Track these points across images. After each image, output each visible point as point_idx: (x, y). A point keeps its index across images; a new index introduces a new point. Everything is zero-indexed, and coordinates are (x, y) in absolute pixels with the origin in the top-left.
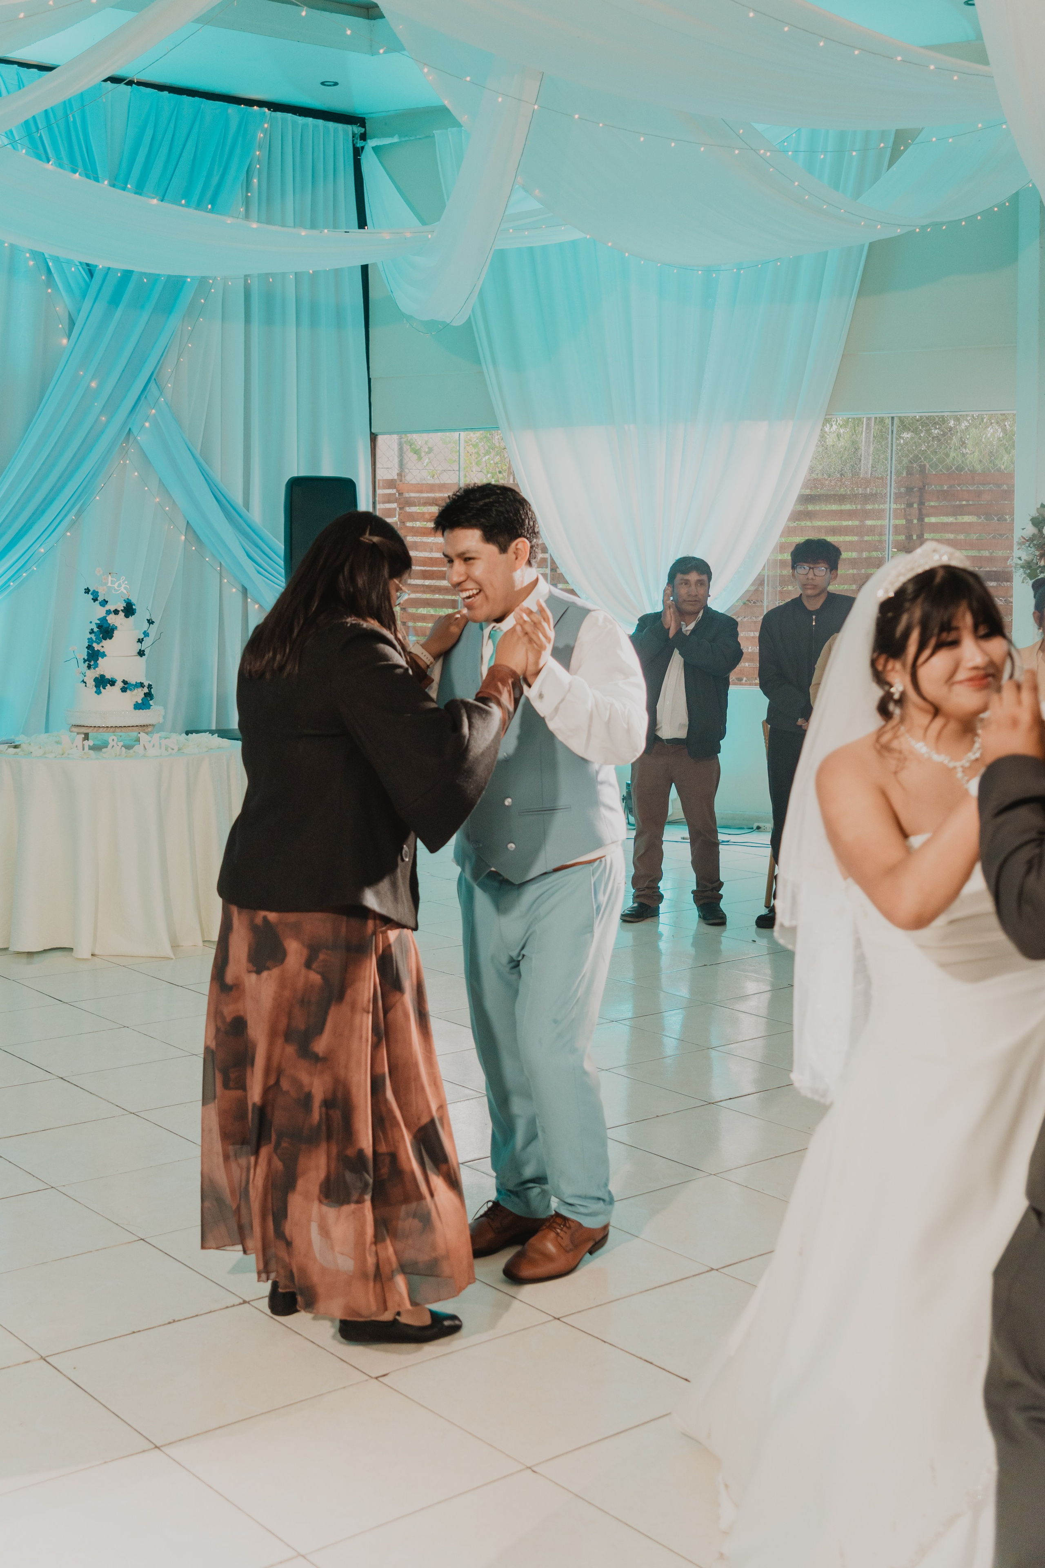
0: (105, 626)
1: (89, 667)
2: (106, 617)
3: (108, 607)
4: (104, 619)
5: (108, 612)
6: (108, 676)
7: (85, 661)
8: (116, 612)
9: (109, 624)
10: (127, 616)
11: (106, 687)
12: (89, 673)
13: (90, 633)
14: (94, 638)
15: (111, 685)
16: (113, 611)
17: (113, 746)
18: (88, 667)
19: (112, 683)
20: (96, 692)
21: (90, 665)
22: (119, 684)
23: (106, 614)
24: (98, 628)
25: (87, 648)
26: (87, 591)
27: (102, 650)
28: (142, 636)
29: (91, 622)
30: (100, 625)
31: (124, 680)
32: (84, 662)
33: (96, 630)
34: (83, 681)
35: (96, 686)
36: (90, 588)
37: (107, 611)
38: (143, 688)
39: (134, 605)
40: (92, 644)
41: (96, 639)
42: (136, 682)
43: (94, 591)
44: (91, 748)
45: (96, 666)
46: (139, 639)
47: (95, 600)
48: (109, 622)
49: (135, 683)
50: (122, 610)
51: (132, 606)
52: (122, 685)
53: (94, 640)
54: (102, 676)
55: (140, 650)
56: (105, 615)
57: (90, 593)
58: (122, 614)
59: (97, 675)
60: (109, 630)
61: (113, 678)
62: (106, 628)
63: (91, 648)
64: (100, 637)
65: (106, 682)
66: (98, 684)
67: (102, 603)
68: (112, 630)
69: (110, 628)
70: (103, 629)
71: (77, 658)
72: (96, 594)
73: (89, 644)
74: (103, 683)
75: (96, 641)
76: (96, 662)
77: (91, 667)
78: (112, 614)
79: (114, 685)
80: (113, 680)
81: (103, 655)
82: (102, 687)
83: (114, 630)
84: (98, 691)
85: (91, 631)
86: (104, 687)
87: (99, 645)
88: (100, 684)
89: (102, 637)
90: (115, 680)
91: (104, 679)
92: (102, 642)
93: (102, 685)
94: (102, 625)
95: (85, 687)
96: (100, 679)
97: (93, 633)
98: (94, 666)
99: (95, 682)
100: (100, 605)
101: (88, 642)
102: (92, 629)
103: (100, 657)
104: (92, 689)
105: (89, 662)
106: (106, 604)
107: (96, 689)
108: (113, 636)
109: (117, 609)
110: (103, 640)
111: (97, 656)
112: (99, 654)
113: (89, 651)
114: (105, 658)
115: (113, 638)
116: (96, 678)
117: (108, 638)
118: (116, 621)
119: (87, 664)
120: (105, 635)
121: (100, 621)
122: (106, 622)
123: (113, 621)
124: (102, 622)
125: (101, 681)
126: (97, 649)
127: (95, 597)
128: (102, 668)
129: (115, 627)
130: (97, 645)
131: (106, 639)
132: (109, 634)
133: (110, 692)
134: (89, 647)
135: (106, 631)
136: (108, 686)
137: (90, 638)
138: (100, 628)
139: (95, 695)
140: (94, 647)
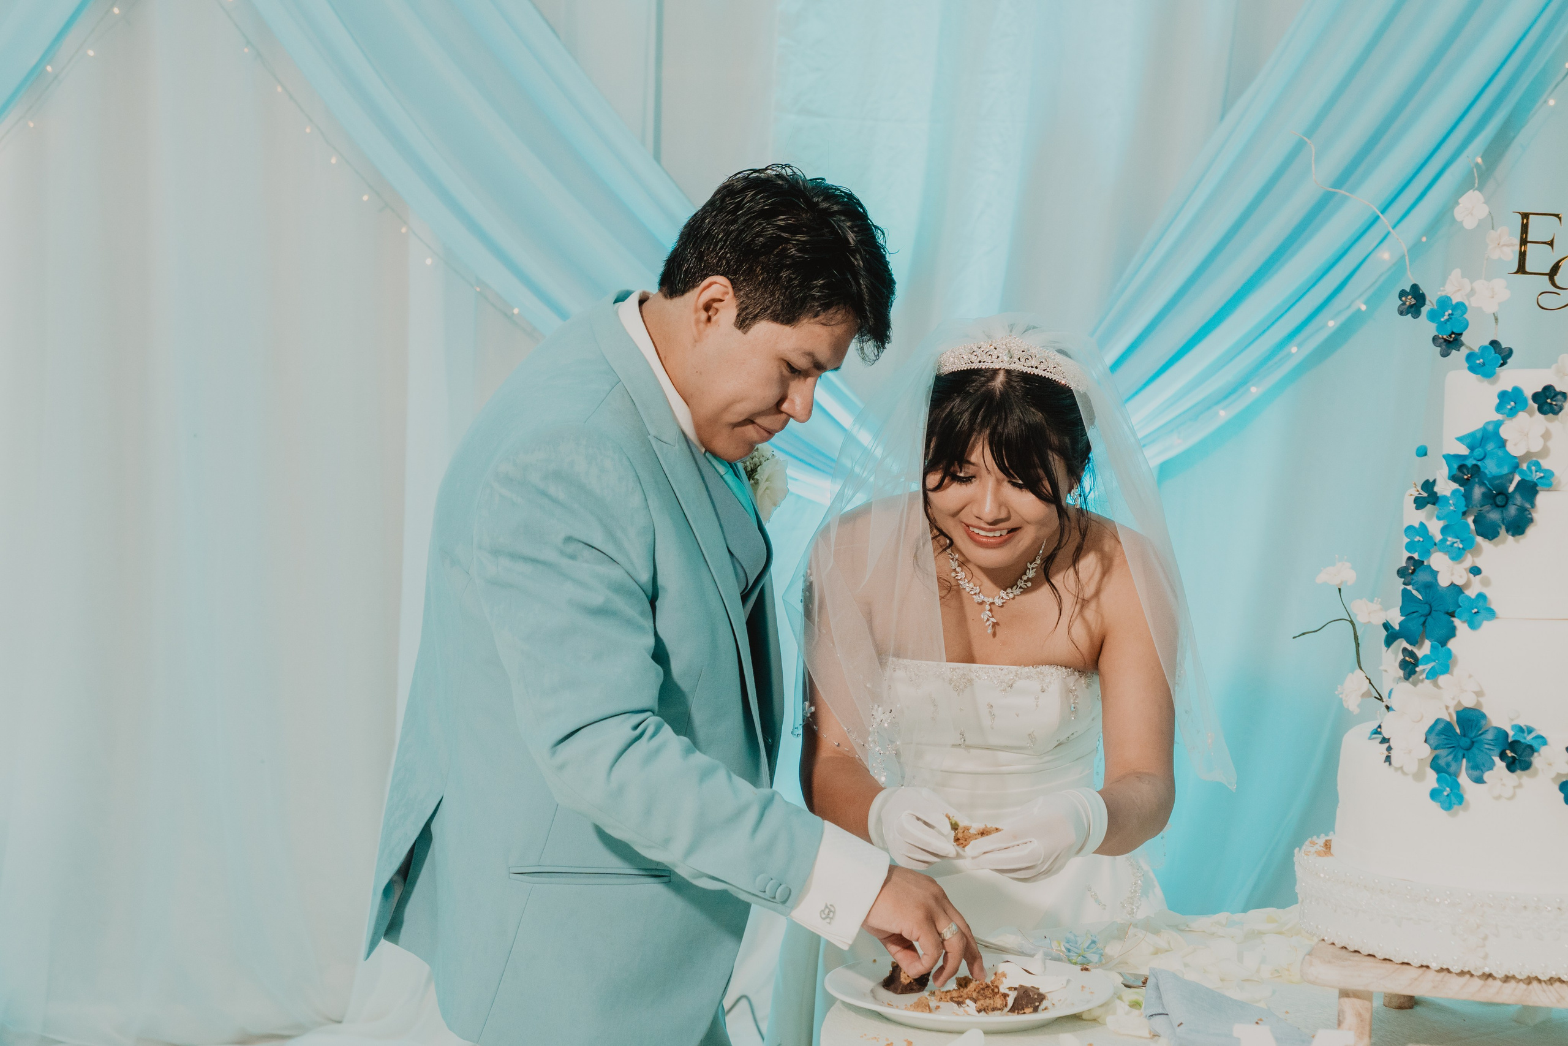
0: (1491, 468)
1: (1409, 666)
2: (1498, 424)
3: (1509, 377)
4: (1488, 438)
5: (1510, 401)
7: (1392, 636)
8: (1548, 401)
9: (1515, 463)
11: (1487, 776)
12: (1402, 693)
13: (1420, 503)
14: (1435, 528)
15: (1512, 766)
16: (1536, 397)
18: (1404, 665)
19: (1520, 754)
20: (1434, 794)
21: (1412, 654)
22: (1555, 764)
23: (1499, 408)
24: (1454, 478)
25: (1401, 572)
26: (1414, 303)
27: (1473, 588)
29: (1422, 452)
30: (1470, 463)
32: (1390, 641)
33: (1446, 487)
35: (1435, 765)
36: (1424, 289)
37: (1503, 396)
40: (1428, 553)
41: (1444, 530)
43: (1444, 302)
45: (1445, 664)
47: (1450, 342)
48: (1515, 449)
53: (1438, 537)
54: (1471, 718)
56: (1499, 417)
57: (1425, 310)
59: (1447, 708)
60: (1511, 489)
61: (1524, 728)
62: (1497, 482)
63: (1421, 577)
64: (1468, 525)
65: (1487, 746)
66: (1451, 753)
67: (1481, 360)
68: (1529, 490)
69: (1517, 478)
70: (1482, 484)
71: (1352, 622)
72: (1452, 314)
73: (1410, 558)
74: (1474, 750)
75: (1448, 543)
76: (1442, 646)
77: (1417, 669)
78: (1531, 414)
79: (1526, 766)
80: (1525, 738)
81: (1478, 612)
82: (1470, 772)
83: (1538, 488)
84: (1448, 789)
85: (1425, 495)
86: (1476, 773)
87: (1461, 562)
88: (1460, 755)
89: (1474, 521)
90: (1532, 739)
91: (1480, 732)
92: (1477, 551)
93: (1468, 761)
94: (1479, 463)
95: (1385, 762)
96: (1458, 731)
97: (1434, 504)
98: (1433, 664)
99: (1434, 745)
100: (1473, 369)
101: (1410, 546)
102: (1428, 486)
103: (1464, 622)
104: (1419, 776)
105: (1411, 644)
106: (1502, 365)
107: (1438, 780)
108: (1531, 520)
109: (1558, 389)
110: (1479, 539)
111: (1447, 616)
112: (1460, 607)
113: (1409, 587)
114: (1486, 625)
115: (1531, 531)
116: (1440, 726)
117: (1507, 531)
118: (1550, 444)
119: (1405, 650)
120: (1494, 516)
121: (1472, 448)
122: (1500, 453)
123: (1536, 446)
124: (1478, 452)
125: (1466, 742)
126: (1452, 584)
127: (1450, 333)
128: (1470, 676)
129: (1542, 475)
130: (1450, 562)
131: (1498, 533)
132: (1512, 510)
133: (1511, 798)
134: (1413, 573)
135: (1499, 494)
136: (1500, 765)
137: (1417, 525)
138: (1468, 479)
139: (1434, 807)
140: (1435, 574)
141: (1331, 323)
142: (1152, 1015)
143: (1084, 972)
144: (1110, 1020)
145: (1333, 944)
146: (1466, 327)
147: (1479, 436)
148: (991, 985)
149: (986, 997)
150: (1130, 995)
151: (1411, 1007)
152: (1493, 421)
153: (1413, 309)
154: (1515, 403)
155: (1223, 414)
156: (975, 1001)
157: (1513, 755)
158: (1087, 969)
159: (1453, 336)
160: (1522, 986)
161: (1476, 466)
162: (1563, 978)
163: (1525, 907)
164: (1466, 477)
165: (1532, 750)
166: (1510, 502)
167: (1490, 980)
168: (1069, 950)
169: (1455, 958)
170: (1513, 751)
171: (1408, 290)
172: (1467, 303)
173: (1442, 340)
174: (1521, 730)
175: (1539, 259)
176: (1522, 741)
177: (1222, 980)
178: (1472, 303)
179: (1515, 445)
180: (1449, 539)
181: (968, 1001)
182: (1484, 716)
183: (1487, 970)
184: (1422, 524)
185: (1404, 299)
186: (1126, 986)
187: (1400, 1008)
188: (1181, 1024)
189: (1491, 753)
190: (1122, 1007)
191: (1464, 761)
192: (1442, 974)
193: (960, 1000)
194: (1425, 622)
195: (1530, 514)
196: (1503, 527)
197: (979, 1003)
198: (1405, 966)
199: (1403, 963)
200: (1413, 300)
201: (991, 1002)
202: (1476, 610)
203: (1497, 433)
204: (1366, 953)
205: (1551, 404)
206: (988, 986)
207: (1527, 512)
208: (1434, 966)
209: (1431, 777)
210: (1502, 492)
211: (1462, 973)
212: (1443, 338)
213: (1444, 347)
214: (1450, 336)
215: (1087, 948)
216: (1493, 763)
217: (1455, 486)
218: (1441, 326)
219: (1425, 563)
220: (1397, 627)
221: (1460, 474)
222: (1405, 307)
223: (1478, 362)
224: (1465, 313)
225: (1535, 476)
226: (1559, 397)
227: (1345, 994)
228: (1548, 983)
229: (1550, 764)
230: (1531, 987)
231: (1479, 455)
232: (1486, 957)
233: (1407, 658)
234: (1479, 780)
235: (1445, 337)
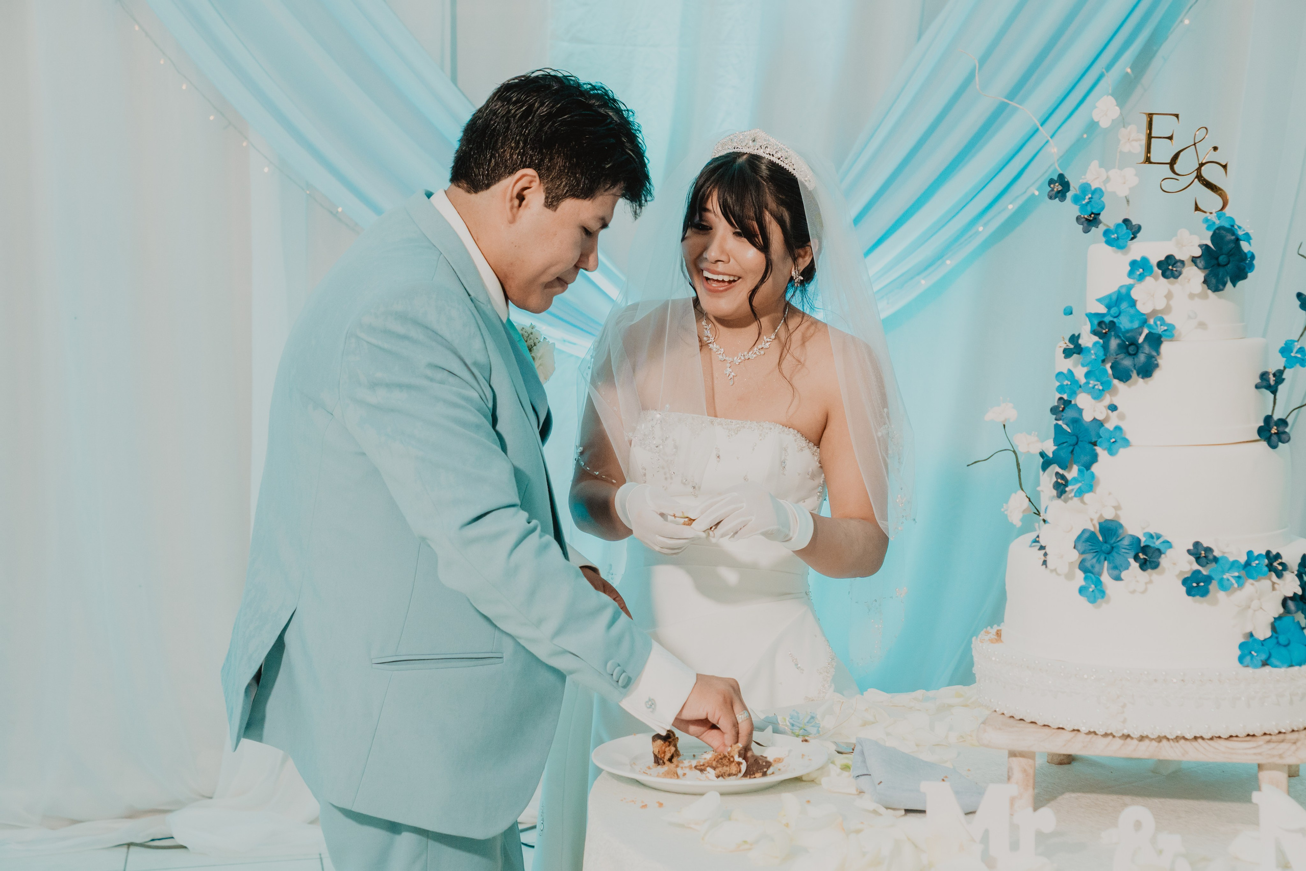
0: (1125, 323)
1: (1061, 487)
2: (1130, 287)
3: (1139, 249)
4: (1121, 299)
5: (1139, 268)
6: (1134, 528)
7: (1047, 462)
8: (1170, 267)
9: (1144, 318)
10: (1215, 283)
11: (1124, 574)
13: (1068, 353)
14: (1080, 373)
15: (1144, 565)
16: (1160, 264)
18: (1057, 486)
19: (1151, 555)
21: (1063, 477)
22: (1177, 562)
23: (1131, 274)
24: (1095, 333)
25: (1054, 410)
26: (1061, 189)
27: (1111, 421)
28: (1276, 363)
29: (1069, 312)
30: (1107, 319)
31: (1197, 544)
32: (1046, 465)
33: (1088, 340)
34: (1037, 541)
35: (1082, 566)
36: (1069, 177)
37: (1134, 264)
38: (1279, 575)
39: (1248, 237)
40: (1074, 393)
41: (1088, 375)
42: (1250, 553)
43: (1085, 188)
45: (1090, 485)
46: (1264, 376)
47: (1091, 221)
48: (1144, 307)
49: (1243, 559)
50: (1194, 260)
51: (1237, 240)
52: (1189, 565)
53: (1083, 380)
54: (1111, 528)
55: (1268, 419)
56: (1131, 281)
57: (1069, 195)
58: (1194, 276)
59: (1092, 520)
60: (1141, 340)
61: (1154, 535)
62: (1128, 335)
63: (1070, 413)
64: (1106, 371)
65: (1124, 550)
66: (1096, 556)
67: (1116, 235)
68: (1155, 340)
69: (1146, 331)
70: (1117, 336)
71: (1014, 452)
72: (1091, 198)
73: (1061, 399)
74: (1114, 553)
75: (1091, 385)
76: (1087, 470)
77: (1067, 489)
78: (1156, 279)
79: (1155, 566)
80: (1154, 543)
81: (1115, 441)
82: (1111, 572)
83: (1162, 339)
84: (1093, 586)
85: (1072, 346)
86: (1116, 572)
87: (1101, 401)
88: (1102, 558)
89: (1111, 367)
90: (1161, 543)
91: (1119, 539)
92: (1114, 391)
93: (1109, 563)
94: (1115, 320)
95: (1042, 565)
96: (1101, 539)
97: (1079, 354)
98: (1079, 485)
99: (1081, 551)
100: (1109, 242)
101: (1061, 389)
102: (1074, 339)
103: (1104, 449)
104: (1070, 576)
105: (1062, 469)
106: (1132, 239)
107: (1085, 579)
108: (1157, 366)
109: (1177, 258)
110: (1116, 382)
111: (1091, 445)
112: (1101, 437)
113: (1060, 422)
114: (1122, 451)
115: (1157, 374)
116: (1086, 535)
117: (1138, 374)
118: (1172, 303)
119: (1057, 473)
120: (1127, 362)
121: (1109, 307)
122: (1132, 311)
123: (1160, 305)
124: (1114, 311)
125: (1107, 547)
126: (1094, 419)
127: (1090, 213)
128: (1110, 494)
129: (1166, 328)
130: (1093, 401)
131: (1131, 377)
132: (1142, 358)
133: (1144, 592)
134: (1063, 410)
135: (1131, 344)
136: (1135, 565)
137: (1065, 371)
138: (1106, 333)
139: (1082, 600)
140: (1080, 411)
141: (1010, 207)
142: (858, 776)
143: (804, 742)
144: (824, 781)
145: (1003, 714)
146: (1103, 208)
147: (1114, 297)
148: (727, 755)
149: (723, 765)
150: (841, 760)
151: (1069, 763)
152: (1126, 285)
153: (1060, 195)
154: (1143, 270)
155: (924, 283)
156: (714, 769)
157: (1145, 557)
158: (806, 741)
159: (1093, 216)
160: (1154, 743)
161: (1112, 322)
162: (1186, 737)
163: (1156, 680)
164: (1104, 331)
165: (1159, 552)
166: (1140, 351)
167: (1129, 739)
168: (793, 725)
169: (1101, 723)
170: (1144, 553)
171: (1056, 179)
172: (1103, 189)
173: (1084, 219)
174: (1151, 536)
175: (1162, 151)
176: (1152, 545)
177: (917, 745)
178: (1109, 188)
179: (1144, 304)
180: (1091, 382)
181: (709, 769)
182: (1121, 526)
183: (1126, 732)
184: (1070, 371)
185: (1052, 186)
186: (839, 752)
187: (1061, 763)
188: (881, 782)
189: (1127, 555)
190: (834, 770)
191: (1106, 562)
192: (1090, 736)
193: (703, 767)
194: (1072, 451)
195: (1156, 360)
196: (1135, 372)
197: (718, 770)
198: (1060, 731)
199: (1059, 728)
200: (1060, 186)
201: (728, 769)
202: (1113, 440)
203: (1128, 295)
204: (1029, 721)
205: (1172, 270)
206: (725, 757)
207: (1154, 359)
208: (1084, 729)
209: (1080, 575)
210: (1134, 343)
211: (1106, 735)
212: (1084, 218)
213: (1085, 225)
214: (1090, 215)
215: (808, 723)
216: (1129, 564)
217: (1096, 339)
218: (1083, 208)
219: (1073, 402)
220: (1051, 455)
221: (1099, 329)
222: (1054, 192)
223: (1113, 236)
224: (1102, 196)
225: (1160, 329)
226: (1179, 264)
227: (1013, 754)
228: (1175, 740)
229: (1174, 564)
230: (1161, 744)
231: (1115, 313)
232: (1125, 721)
233: (1059, 480)
234: (1118, 578)
235: (1086, 216)
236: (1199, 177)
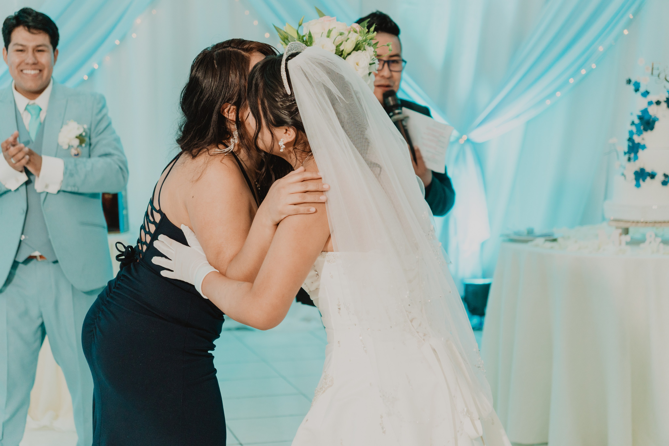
0: (646, 117)
1: (629, 159)
2: (647, 108)
3: (650, 98)
4: (645, 111)
5: (650, 103)
6: (648, 169)
7: (625, 153)
8: (658, 103)
9: (651, 116)
11: (646, 181)
12: (628, 165)
13: (632, 125)
14: (635, 130)
16: (656, 102)
17: (650, 242)
19: (653, 176)
20: (635, 185)
21: (631, 157)
22: (660, 178)
23: (648, 104)
24: (639, 120)
25: (627, 140)
26: (629, 82)
27: (642, 143)
29: (633, 115)
30: (642, 116)
31: (665, 173)
32: (625, 155)
33: (637, 121)
34: (623, 175)
35: (636, 179)
36: (631, 79)
40: (633, 136)
43: (636, 82)
44: (628, 243)
45: (636, 158)
47: (637, 91)
48: (651, 113)
50: (664, 101)
52: (662, 178)
53: (635, 132)
54: (642, 170)
57: (632, 83)
58: (664, 105)
59: (637, 168)
60: (650, 121)
61: (653, 171)
62: (647, 120)
63: (632, 141)
64: (641, 129)
65: (646, 175)
66: (638, 177)
67: (643, 94)
68: (654, 121)
69: (651, 119)
70: (644, 120)
72: (637, 84)
73: (629, 137)
75: (637, 133)
76: (636, 155)
77: (631, 160)
78: (654, 106)
79: (654, 178)
81: (643, 148)
84: (638, 184)
85: (632, 123)
86: (644, 180)
87: (640, 137)
88: (640, 177)
89: (643, 128)
90: (655, 173)
91: (645, 172)
92: (643, 134)
93: (642, 178)
94: (644, 116)
95: (624, 180)
96: (640, 173)
97: (634, 125)
98: (634, 158)
99: (635, 176)
100: (642, 96)
101: (629, 135)
102: (633, 121)
103: (641, 150)
104: (632, 182)
105: (630, 155)
106: (648, 95)
107: (636, 182)
108: (654, 127)
109: (660, 101)
110: (644, 132)
111: (637, 149)
112: (640, 147)
113: (629, 143)
114: (645, 150)
115: (654, 129)
116: (636, 172)
117: (649, 129)
118: (658, 112)
119: (628, 156)
120: (647, 126)
121: (642, 113)
122: (648, 114)
123: (655, 112)
124: (644, 114)
125: (642, 175)
126: (638, 142)
127: (637, 88)
128: (642, 161)
130: (638, 137)
131: (647, 130)
132: (650, 125)
133: (651, 185)
134: (630, 140)
136: (649, 179)
137: (631, 130)
139: (635, 188)
140: (635, 140)
146: (640, 87)
164: (641, 119)
165: (655, 175)
171: (628, 79)
173: (635, 89)
175: (656, 72)
178: (641, 82)
182: (645, 169)
210: (648, 122)
216: (647, 178)
218: (635, 87)
219: (633, 138)
224: (640, 84)
225: (655, 119)
236: (666, 80)
